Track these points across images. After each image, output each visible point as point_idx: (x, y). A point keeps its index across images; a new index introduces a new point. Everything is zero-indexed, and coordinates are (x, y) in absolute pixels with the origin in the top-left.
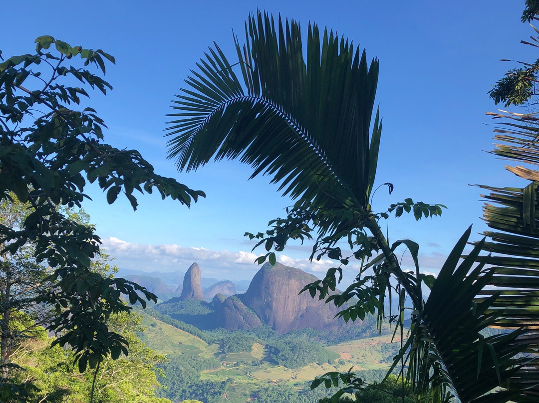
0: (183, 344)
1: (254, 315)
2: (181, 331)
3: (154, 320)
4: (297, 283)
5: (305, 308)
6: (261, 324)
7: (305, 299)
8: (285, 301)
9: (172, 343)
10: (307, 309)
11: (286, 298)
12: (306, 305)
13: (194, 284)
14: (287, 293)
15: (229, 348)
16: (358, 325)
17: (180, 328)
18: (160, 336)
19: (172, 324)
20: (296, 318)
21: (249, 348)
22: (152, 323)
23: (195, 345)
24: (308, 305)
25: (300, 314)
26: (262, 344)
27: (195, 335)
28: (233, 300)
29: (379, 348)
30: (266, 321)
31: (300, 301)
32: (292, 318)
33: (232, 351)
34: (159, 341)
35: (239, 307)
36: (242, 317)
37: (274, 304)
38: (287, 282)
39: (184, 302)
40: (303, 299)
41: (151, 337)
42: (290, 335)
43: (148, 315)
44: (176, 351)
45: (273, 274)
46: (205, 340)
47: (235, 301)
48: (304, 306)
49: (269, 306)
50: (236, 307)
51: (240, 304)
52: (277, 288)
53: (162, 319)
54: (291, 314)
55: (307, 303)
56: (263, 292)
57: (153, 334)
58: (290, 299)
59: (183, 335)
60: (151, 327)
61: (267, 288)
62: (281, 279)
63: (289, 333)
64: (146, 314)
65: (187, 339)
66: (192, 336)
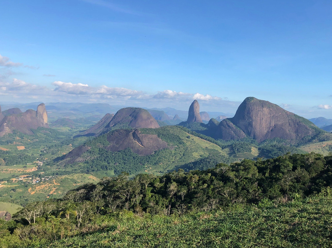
0: (208, 148)
1: (240, 131)
2: (205, 140)
3: (188, 134)
4: (267, 110)
5: (274, 125)
6: (246, 136)
7: (273, 120)
8: (261, 121)
9: (202, 148)
10: (275, 125)
11: (261, 119)
12: (274, 123)
13: (196, 113)
14: (262, 116)
15: (237, 150)
16: (309, 134)
17: (204, 139)
18: (194, 144)
19: (199, 136)
20: (268, 132)
21: (250, 150)
22: (187, 136)
23: (215, 148)
24: (276, 123)
25: (271, 129)
26: (256, 148)
27: (213, 143)
28: (226, 121)
29: (327, 148)
30: (249, 134)
31: (270, 120)
32: (266, 131)
33: (239, 152)
34: (194, 147)
35: (231, 126)
36: (233, 132)
37: (254, 123)
38: (261, 110)
39: (190, 124)
40: (272, 119)
41: (189, 145)
42: (266, 142)
43: (184, 131)
44: (206, 153)
45: (252, 104)
46: (220, 146)
47: (228, 122)
48: (273, 124)
49: (250, 124)
50: (229, 126)
51: (231, 124)
52: (255, 113)
53: (192, 134)
54: (265, 129)
55: (275, 122)
56: (246, 116)
57: (190, 143)
58: (264, 120)
59: (207, 143)
60: (187, 139)
61: (249, 113)
62: (258, 107)
63: (264, 141)
64: (182, 131)
65: (209, 145)
66: (212, 144)
